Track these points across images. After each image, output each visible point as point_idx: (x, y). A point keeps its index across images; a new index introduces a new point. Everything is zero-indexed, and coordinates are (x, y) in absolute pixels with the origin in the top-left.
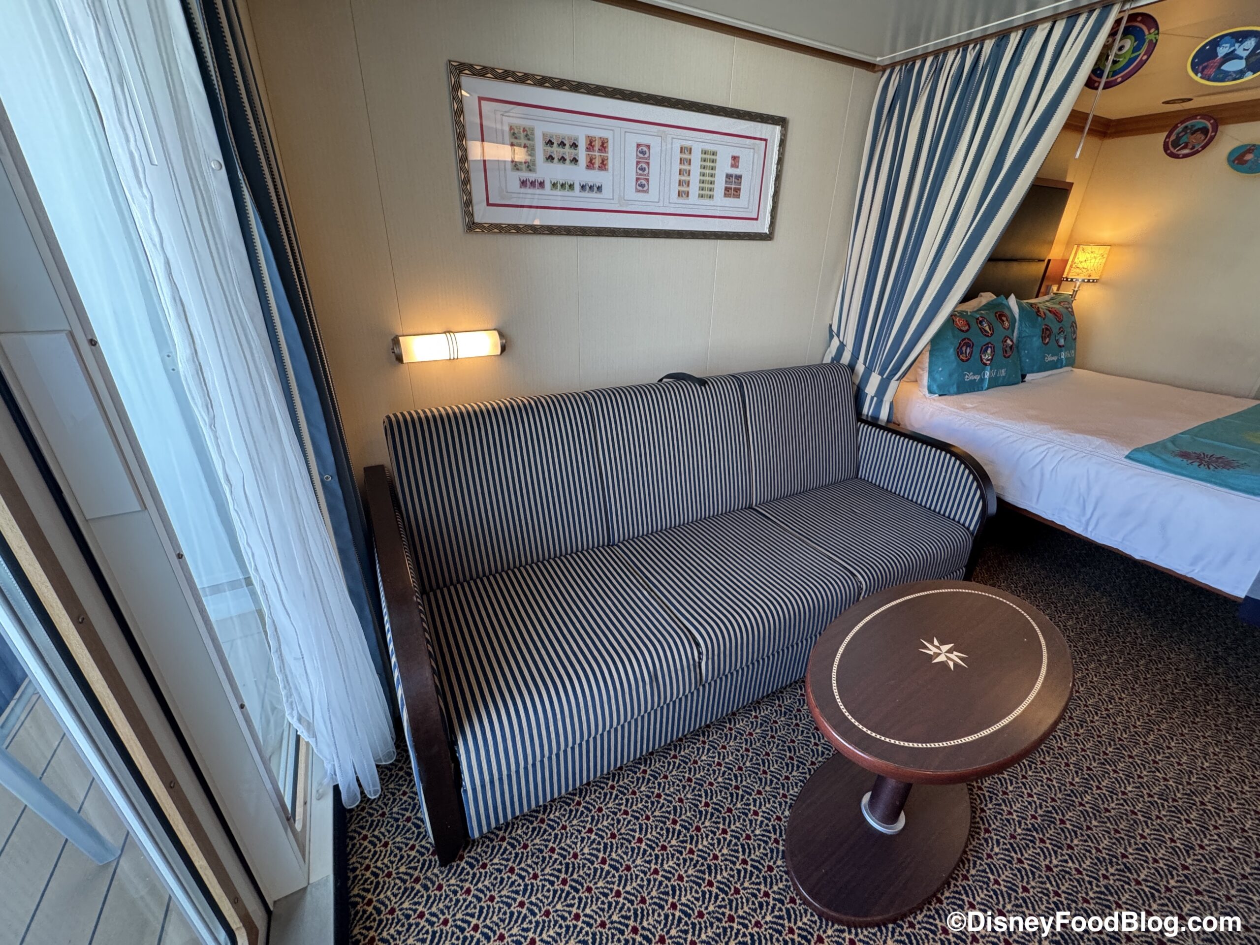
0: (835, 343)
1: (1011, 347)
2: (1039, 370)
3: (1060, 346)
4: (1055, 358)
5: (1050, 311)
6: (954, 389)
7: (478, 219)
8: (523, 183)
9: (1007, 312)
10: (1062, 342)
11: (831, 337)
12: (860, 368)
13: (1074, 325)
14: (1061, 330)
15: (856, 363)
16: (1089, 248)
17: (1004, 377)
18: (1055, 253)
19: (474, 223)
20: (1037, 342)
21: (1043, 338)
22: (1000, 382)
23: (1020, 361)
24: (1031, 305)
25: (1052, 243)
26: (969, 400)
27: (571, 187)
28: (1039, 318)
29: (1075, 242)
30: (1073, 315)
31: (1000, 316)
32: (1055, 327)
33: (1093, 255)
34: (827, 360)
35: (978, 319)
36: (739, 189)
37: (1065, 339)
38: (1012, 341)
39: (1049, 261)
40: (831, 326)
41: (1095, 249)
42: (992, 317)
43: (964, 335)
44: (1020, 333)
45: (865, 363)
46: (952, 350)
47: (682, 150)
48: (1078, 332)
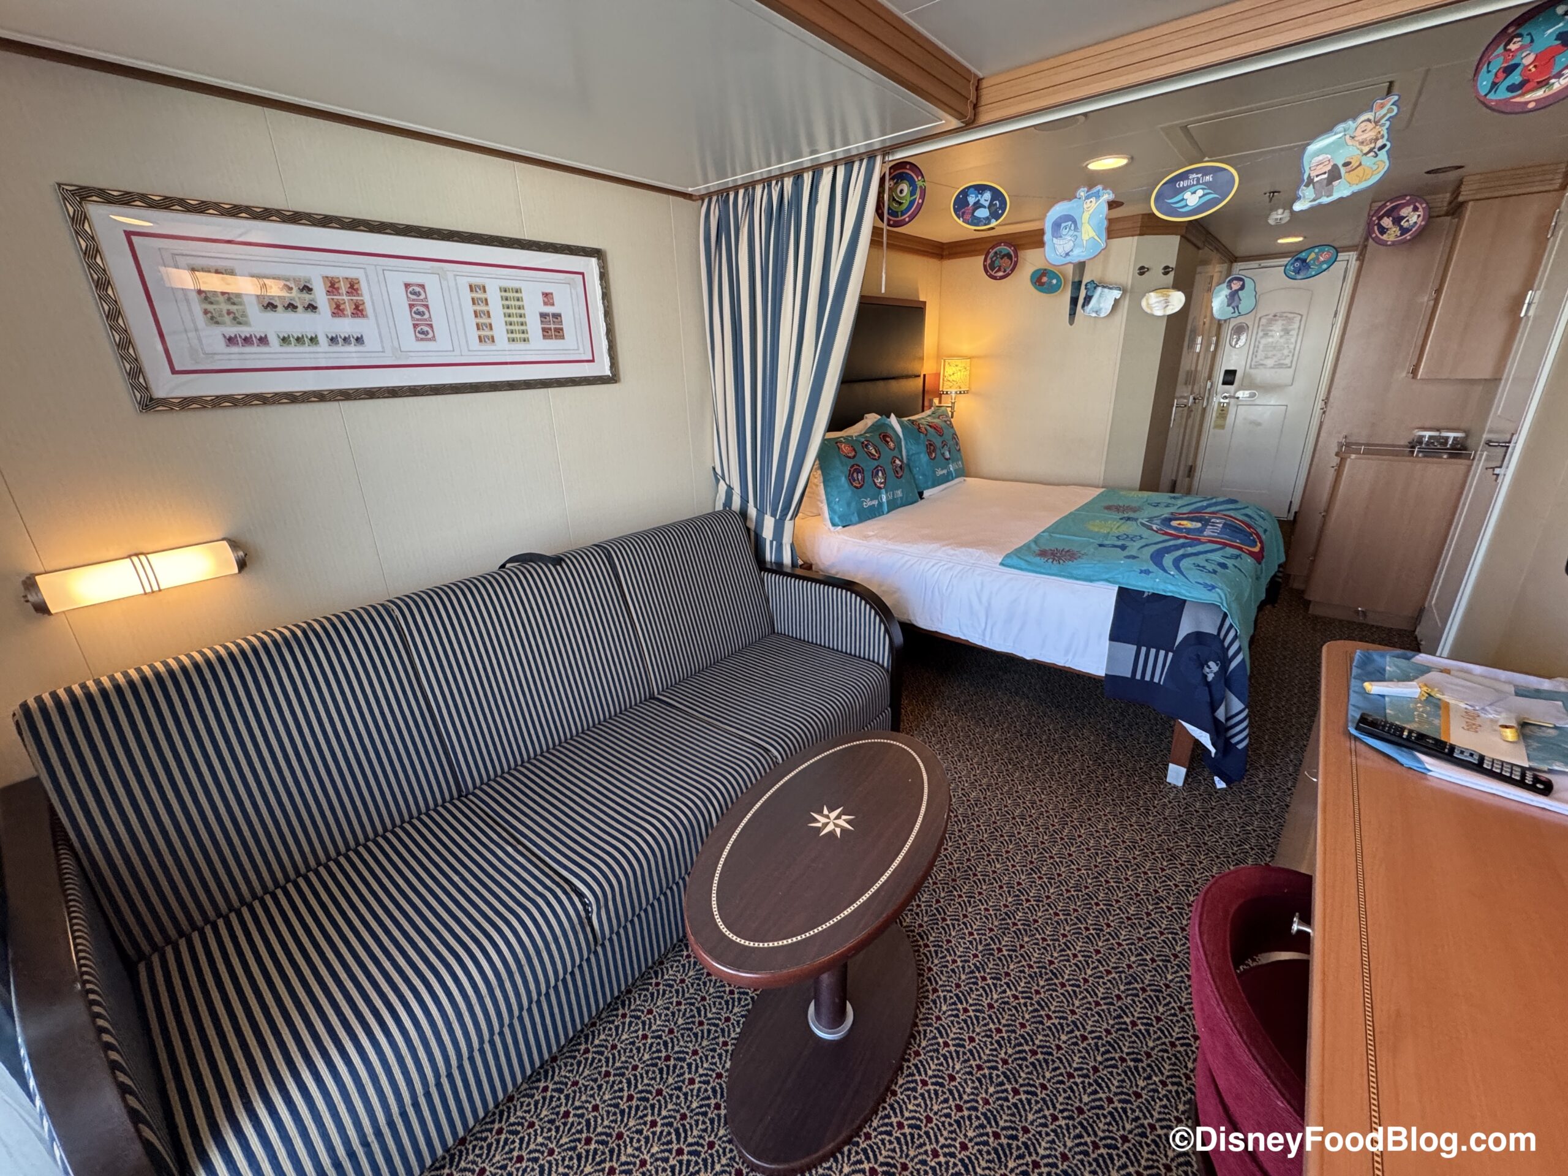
0: (722, 487)
1: (901, 467)
2: (934, 486)
3: (947, 459)
4: (945, 471)
5: (930, 426)
6: (855, 518)
7: (159, 393)
8: (231, 341)
9: (890, 432)
10: (947, 455)
11: (718, 481)
12: (752, 512)
13: (954, 436)
14: (944, 444)
15: (747, 506)
16: (953, 362)
17: (901, 498)
18: (927, 368)
19: (151, 399)
20: (924, 458)
21: (930, 454)
22: (899, 502)
23: (914, 477)
24: (913, 422)
25: (922, 359)
26: (871, 527)
27: (313, 340)
28: (922, 435)
29: (941, 356)
30: (952, 427)
31: (885, 437)
32: (938, 441)
33: (958, 368)
34: (719, 507)
35: (863, 443)
36: (562, 329)
37: (950, 452)
38: (901, 461)
39: (924, 375)
40: (714, 469)
41: (958, 362)
42: (877, 440)
43: (852, 462)
44: (907, 452)
45: (756, 506)
46: (843, 479)
47: (472, 288)
48: (961, 443)
